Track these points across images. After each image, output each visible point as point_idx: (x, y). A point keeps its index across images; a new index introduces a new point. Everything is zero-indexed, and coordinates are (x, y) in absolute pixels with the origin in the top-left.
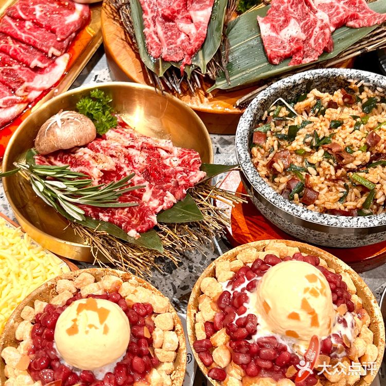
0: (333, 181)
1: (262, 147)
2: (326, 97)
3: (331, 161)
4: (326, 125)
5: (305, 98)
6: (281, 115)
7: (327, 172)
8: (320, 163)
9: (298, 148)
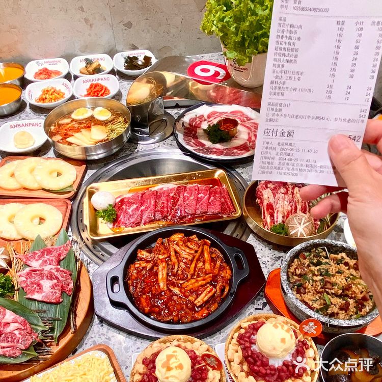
0: (317, 292)
1: (300, 261)
2: (347, 259)
3: (322, 283)
4: (335, 270)
5: (338, 254)
6: (321, 254)
7: (316, 287)
8: (317, 281)
9: (313, 270)
